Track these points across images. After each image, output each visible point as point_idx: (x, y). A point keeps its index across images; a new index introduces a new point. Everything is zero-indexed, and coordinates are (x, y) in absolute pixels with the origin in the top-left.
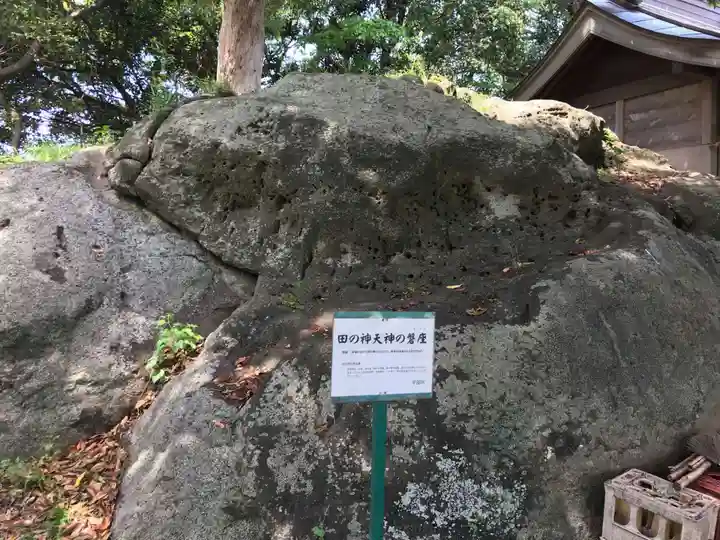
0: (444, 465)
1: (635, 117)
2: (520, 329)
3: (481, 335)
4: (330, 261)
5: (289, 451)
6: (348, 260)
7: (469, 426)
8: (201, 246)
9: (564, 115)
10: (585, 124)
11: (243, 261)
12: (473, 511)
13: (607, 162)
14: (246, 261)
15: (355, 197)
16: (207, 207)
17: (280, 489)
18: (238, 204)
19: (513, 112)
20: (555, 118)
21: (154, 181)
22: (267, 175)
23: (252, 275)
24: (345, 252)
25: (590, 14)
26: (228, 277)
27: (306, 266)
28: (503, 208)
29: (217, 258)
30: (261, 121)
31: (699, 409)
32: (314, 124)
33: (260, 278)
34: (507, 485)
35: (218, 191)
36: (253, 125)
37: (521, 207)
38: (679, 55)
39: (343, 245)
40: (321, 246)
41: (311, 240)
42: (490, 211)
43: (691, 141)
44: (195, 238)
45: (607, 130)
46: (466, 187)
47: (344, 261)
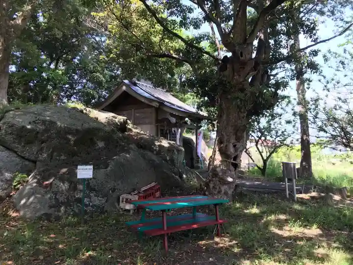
0: (92, 195)
1: (138, 115)
2: (105, 170)
3: (98, 171)
4: (58, 158)
5: (61, 195)
6: (63, 157)
7: (96, 187)
8: (18, 154)
9: (116, 118)
10: (122, 120)
11: (32, 158)
12: (97, 202)
13: (127, 131)
14: (33, 158)
15: (65, 141)
16: (19, 143)
17: (60, 201)
18: (29, 143)
19: (103, 117)
20: (114, 119)
21: (3, 136)
22: (39, 135)
23: (35, 162)
24: (62, 155)
25: (124, 85)
26: (27, 163)
27: (51, 159)
28: (101, 144)
29: (23, 158)
30: (36, 121)
31: (137, 183)
32: (52, 123)
33: (37, 163)
34: (103, 198)
35: (23, 139)
36: (34, 122)
37: (105, 145)
38: (146, 102)
39: (62, 154)
40: (55, 154)
41: (52, 152)
42: (98, 145)
43: (150, 123)
44: (16, 152)
45: (128, 121)
46: (92, 139)
47: (61, 158)
